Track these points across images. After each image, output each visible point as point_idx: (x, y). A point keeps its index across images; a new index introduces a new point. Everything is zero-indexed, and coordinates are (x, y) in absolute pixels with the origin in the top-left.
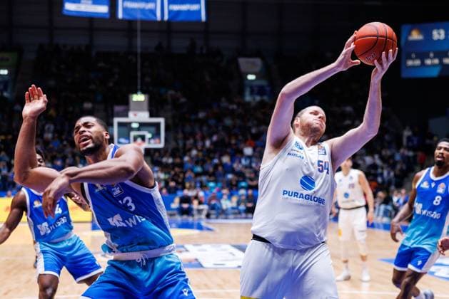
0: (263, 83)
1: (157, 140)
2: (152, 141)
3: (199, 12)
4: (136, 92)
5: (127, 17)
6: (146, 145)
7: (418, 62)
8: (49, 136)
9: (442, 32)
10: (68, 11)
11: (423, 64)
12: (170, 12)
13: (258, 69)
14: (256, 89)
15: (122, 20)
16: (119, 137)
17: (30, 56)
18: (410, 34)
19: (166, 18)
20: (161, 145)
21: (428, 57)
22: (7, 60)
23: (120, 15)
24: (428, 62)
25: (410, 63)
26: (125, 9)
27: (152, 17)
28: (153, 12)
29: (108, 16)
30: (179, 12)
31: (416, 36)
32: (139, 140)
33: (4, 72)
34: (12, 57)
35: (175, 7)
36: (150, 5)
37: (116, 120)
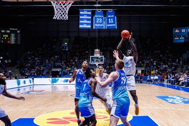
1: (102, 62)
2: (101, 62)
4: (96, 49)
5: (96, 28)
6: (99, 63)
7: (178, 38)
8: (76, 60)
9: (184, 30)
10: (80, 27)
11: (179, 39)
12: (107, 26)
15: (95, 29)
16: (91, 61)
18: (175, 30)
19: (106, 28)
20: (103, 63)
21: (181, 37)
22: (67, 40)
23: (94, 28)
24: (181, 38)
25: (176, 38)
26: (95, 26)
28: (103, 27)
29: (91, 28)
31: (177, 31)
32: (97, 62)
33: (66, 44)
34: (68, 39)
35: (109, 25)
36: (102, 25)
37: (91, 56)
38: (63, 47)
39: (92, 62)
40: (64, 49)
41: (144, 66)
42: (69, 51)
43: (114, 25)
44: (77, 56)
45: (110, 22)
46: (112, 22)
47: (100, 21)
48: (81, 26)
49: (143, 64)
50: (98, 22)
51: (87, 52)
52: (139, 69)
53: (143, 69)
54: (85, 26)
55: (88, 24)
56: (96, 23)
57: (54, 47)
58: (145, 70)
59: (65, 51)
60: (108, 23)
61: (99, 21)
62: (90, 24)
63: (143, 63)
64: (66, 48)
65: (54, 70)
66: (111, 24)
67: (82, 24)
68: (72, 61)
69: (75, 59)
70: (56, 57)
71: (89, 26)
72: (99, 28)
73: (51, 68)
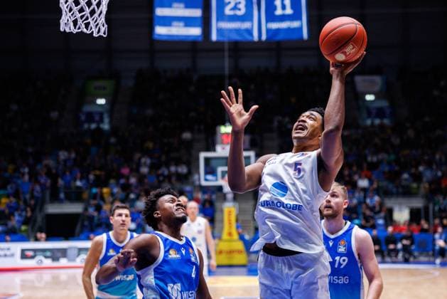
0: (384, 103)
3: (300, 29)
4: (224, 124)
5: (221, 39)
8: (145, 170)
10: (160, 35)
12: (268, 31)
13: (377, 88)
14: (374, 112)
15: (217, 42)
16: (205, 174)
17: (129, 83)
19: (264, 37)
22: (105, 88)
23: (214, 37)
26: (219, 31)
27: (249, 38)
28: (250, 32)
29: (200, 39)
30: (278, 30)
32: (227, 177)
33: (101, 101)
34: (108, 84)
35: (274, 26)
36: (246, 25)
37: (203, 155)
38: (90, 117)
39: (209, 177)
40: (93, 126)
41: (422, 191)
42: (114, 131)
43: (295, 24)
44: (147, 153)
45: (279, 12)
46: (289, 11)
47: (240, 9)
48: (160, 31)
49: (415, 185)
50: (232, 13)
51: (187, 135)
52: (400, 204)
53: (418, 203)
54: (178, 31)
55: (188, 22)
56: (221, 17)
57: (54, 115)
58: (426, 208)
59: (99, 130)
60: (271, 17)
61: (235, 8)
62: (199, 22)
63: (418, 178)
64: (101, 120)
65: (53, 209)
66: (283, 18)
67: (168, 21)
68: (125, 171)
69: (139, 165)
70: (63, 155)
71: (196, 31)
72: (236, 37)
73: (40, 203)
